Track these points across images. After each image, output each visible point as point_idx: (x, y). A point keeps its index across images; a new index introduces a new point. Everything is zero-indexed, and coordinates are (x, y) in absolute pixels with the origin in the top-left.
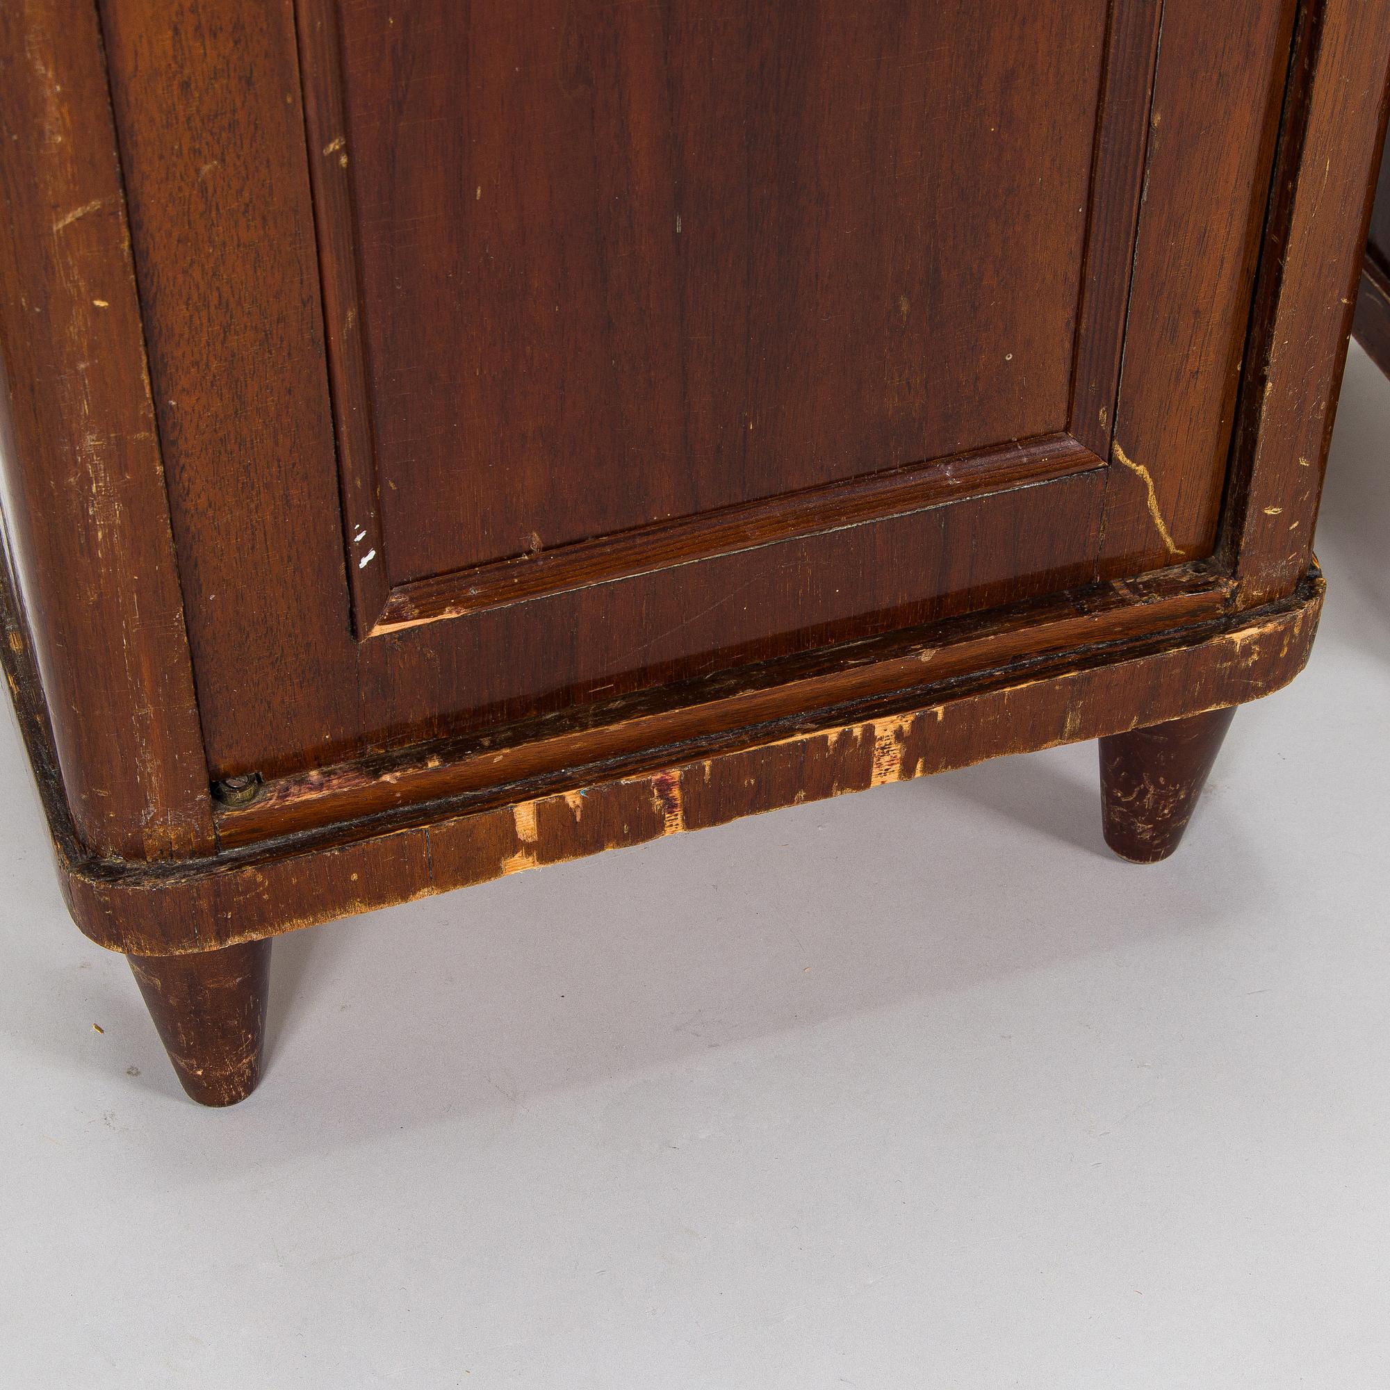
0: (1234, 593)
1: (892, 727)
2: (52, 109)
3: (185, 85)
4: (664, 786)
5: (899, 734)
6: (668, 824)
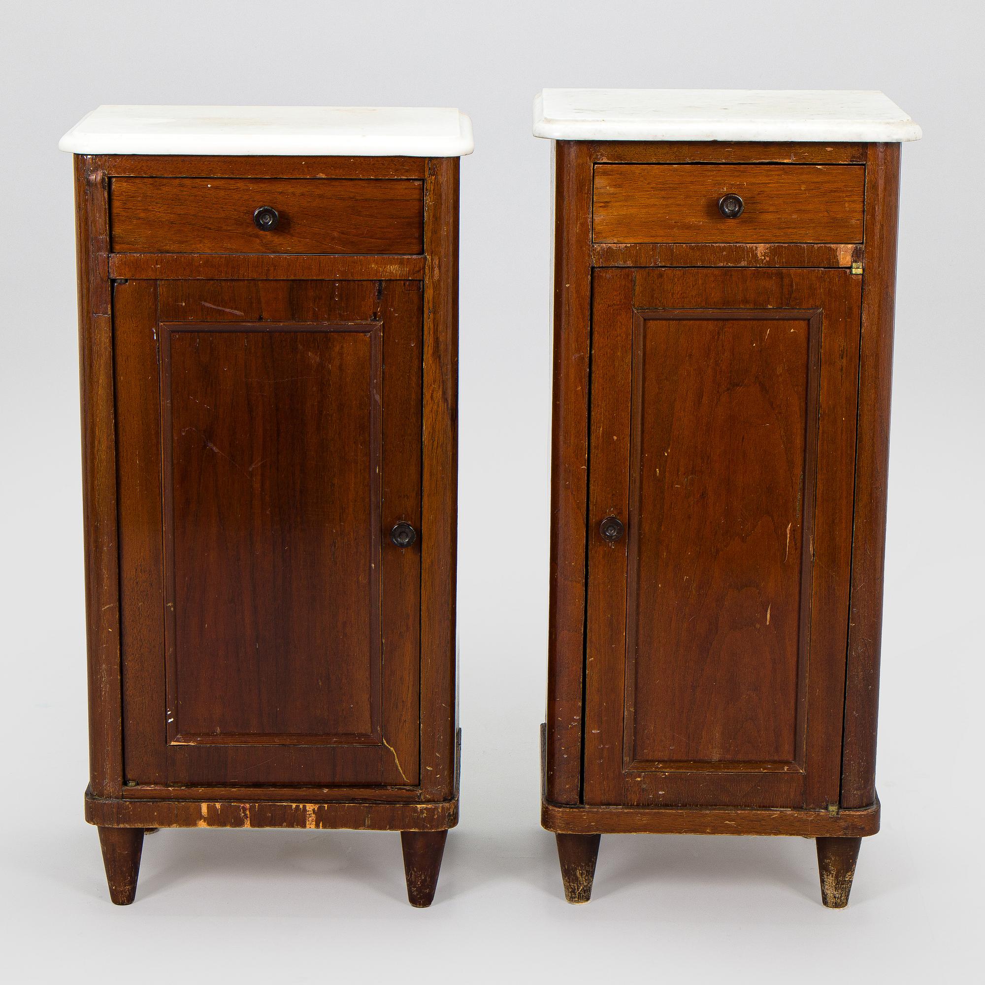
0: (420, 794)
1: (312, 808)
2: (105, 580)
3: (137, 583)
4: (245, 809)
5: (314, 810)
6: (245, 823)
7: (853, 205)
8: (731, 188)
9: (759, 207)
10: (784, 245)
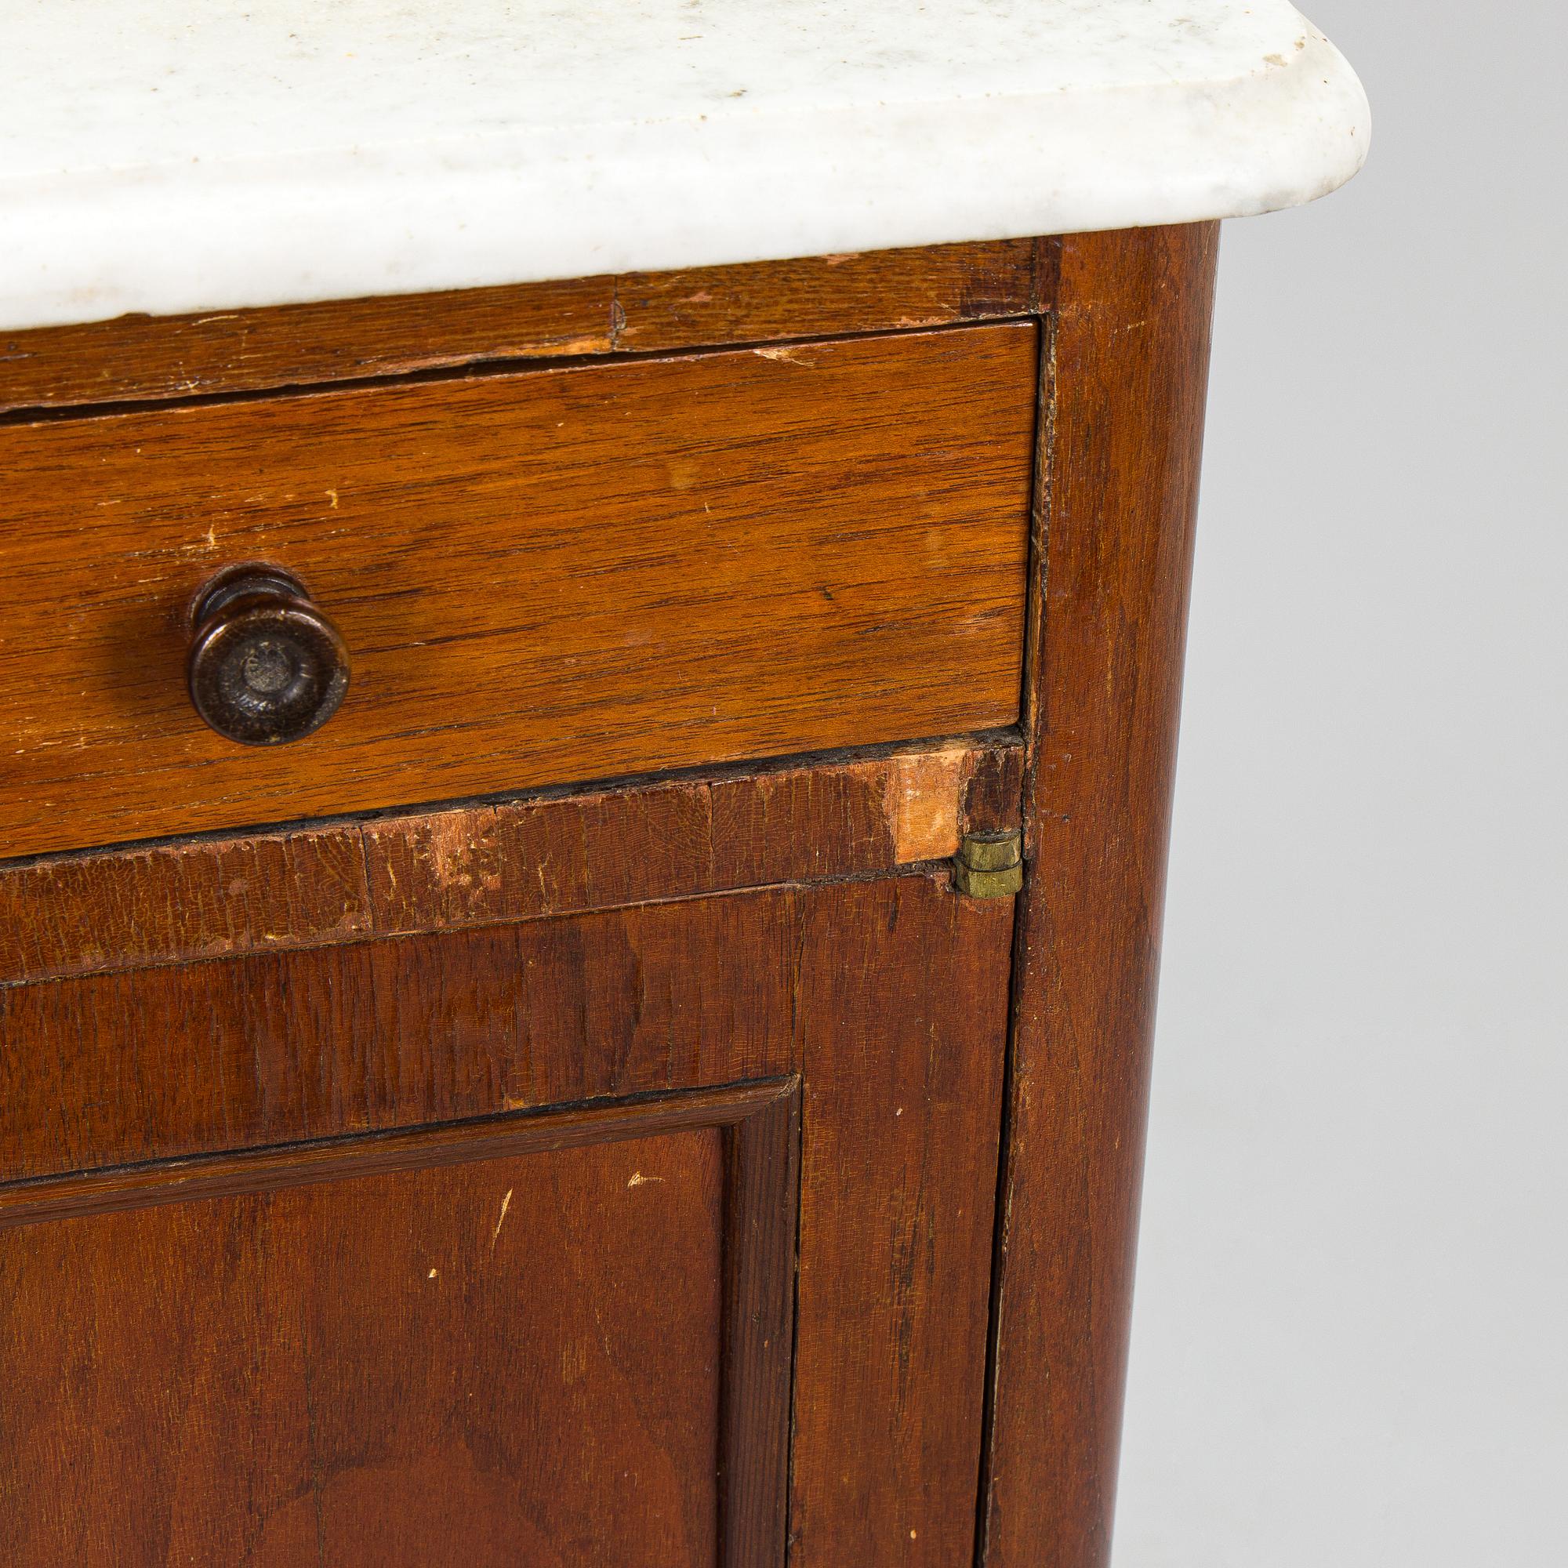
7: (967, 540)
8: (248, 530)
9: (423, 613)
10: (580, 800)
